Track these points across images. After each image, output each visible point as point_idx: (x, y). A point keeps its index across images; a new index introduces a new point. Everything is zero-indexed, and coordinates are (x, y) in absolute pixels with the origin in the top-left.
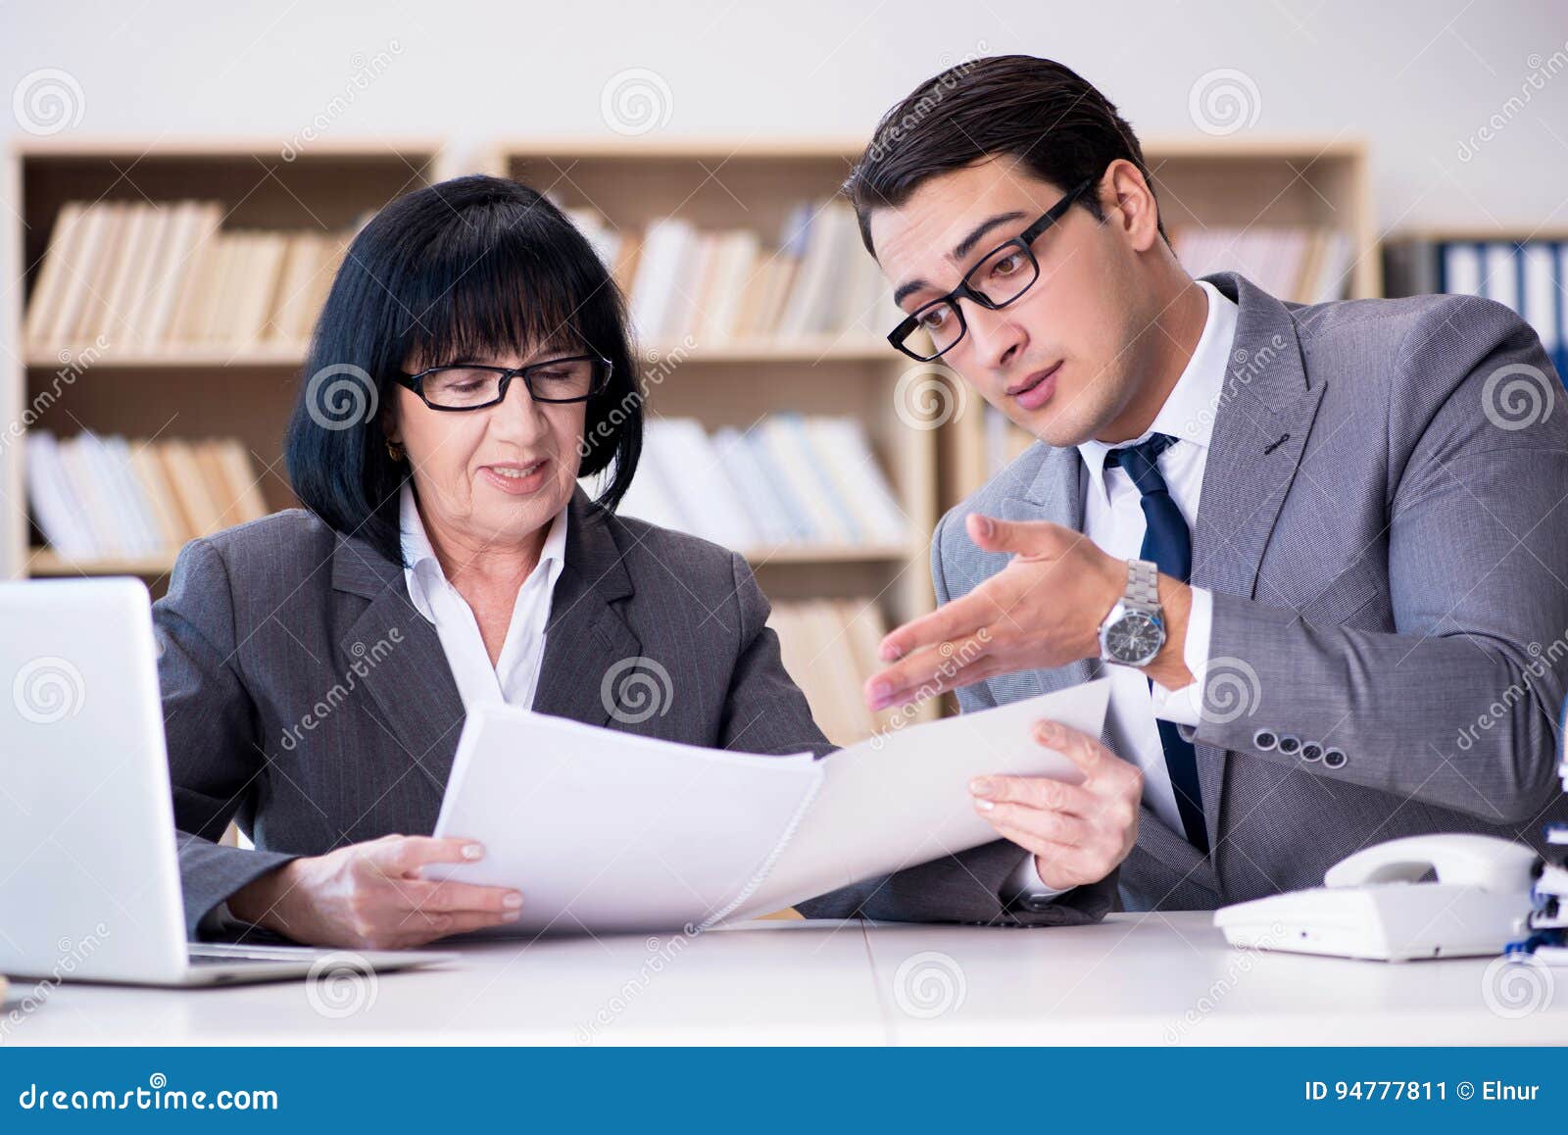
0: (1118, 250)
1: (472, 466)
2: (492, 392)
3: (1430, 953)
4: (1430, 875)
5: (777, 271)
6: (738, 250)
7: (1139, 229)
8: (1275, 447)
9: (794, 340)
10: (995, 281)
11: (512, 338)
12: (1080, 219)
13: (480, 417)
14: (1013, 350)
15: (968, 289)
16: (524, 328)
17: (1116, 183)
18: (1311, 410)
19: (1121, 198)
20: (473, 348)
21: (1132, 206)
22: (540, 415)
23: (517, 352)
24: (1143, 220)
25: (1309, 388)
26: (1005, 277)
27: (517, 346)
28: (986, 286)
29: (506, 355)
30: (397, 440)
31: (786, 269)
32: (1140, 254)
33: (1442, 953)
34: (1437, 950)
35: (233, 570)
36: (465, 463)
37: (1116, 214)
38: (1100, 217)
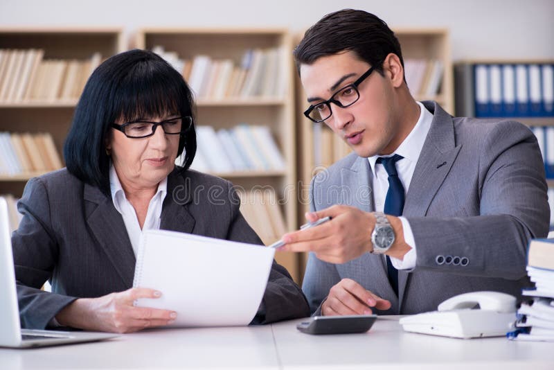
0: (388, 86)
1: (142, 159)
2: (150, 131)
3: (479, 336)
4: (477, 306)
5: (240, 74)
6: (226, 67)
7: (396, 80)
8: (441, 165)
9: (246, 98)
10: (344, 98)
11: (158, 112)
12: (376, 76)
13: (145, 141)
14: (348, 123)
15: (334, 100)
16: (163, 108)
17: (389, 62)
18: (455, 154)
19: (391, 67)
20: (144, 116)
21: (395, 70)
22: (167, 139)
23: (159, 116)
24: (398, 76)
25: (456, 146)
26: (347, 96)
27: (159, 114)
28: (341, 100)
29: (155, 118)
30: (109, 148)
31: (243, 73)
32: (396, 88)
33: (483, 336)
34: (482, 334)
35: (49, 191)
36: (139, 158)
37: (389, 74)
38: (383, 75)
